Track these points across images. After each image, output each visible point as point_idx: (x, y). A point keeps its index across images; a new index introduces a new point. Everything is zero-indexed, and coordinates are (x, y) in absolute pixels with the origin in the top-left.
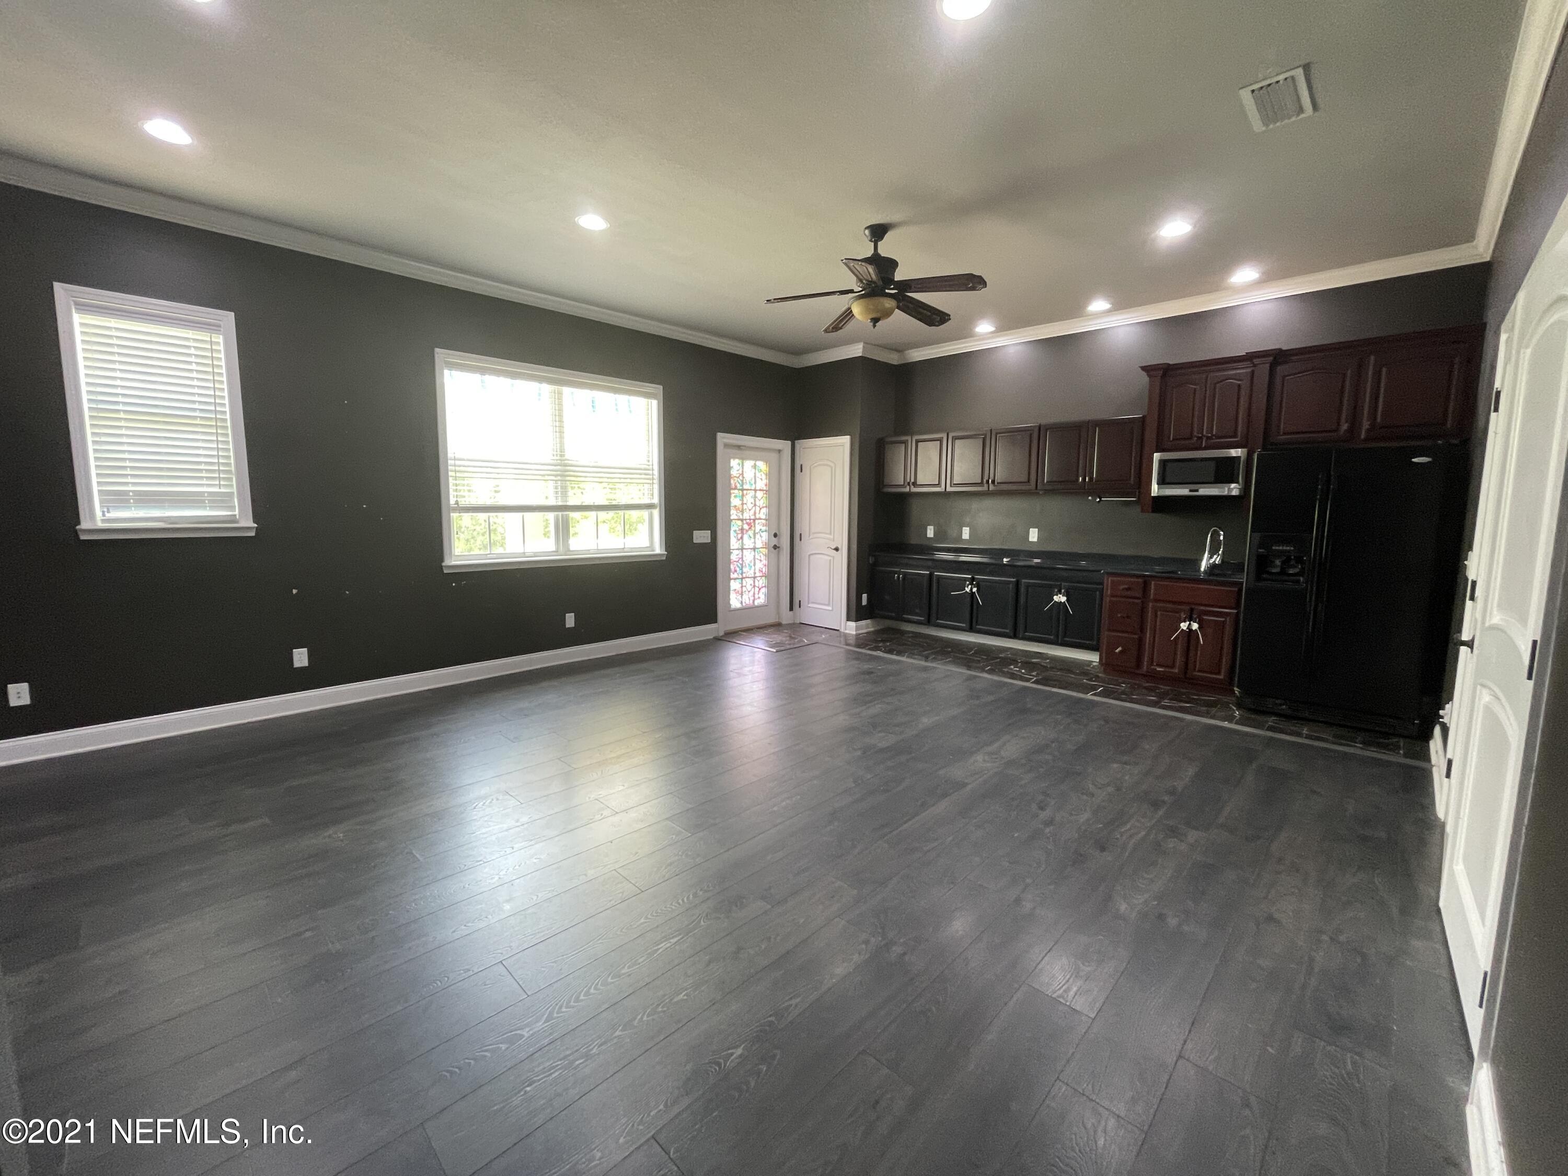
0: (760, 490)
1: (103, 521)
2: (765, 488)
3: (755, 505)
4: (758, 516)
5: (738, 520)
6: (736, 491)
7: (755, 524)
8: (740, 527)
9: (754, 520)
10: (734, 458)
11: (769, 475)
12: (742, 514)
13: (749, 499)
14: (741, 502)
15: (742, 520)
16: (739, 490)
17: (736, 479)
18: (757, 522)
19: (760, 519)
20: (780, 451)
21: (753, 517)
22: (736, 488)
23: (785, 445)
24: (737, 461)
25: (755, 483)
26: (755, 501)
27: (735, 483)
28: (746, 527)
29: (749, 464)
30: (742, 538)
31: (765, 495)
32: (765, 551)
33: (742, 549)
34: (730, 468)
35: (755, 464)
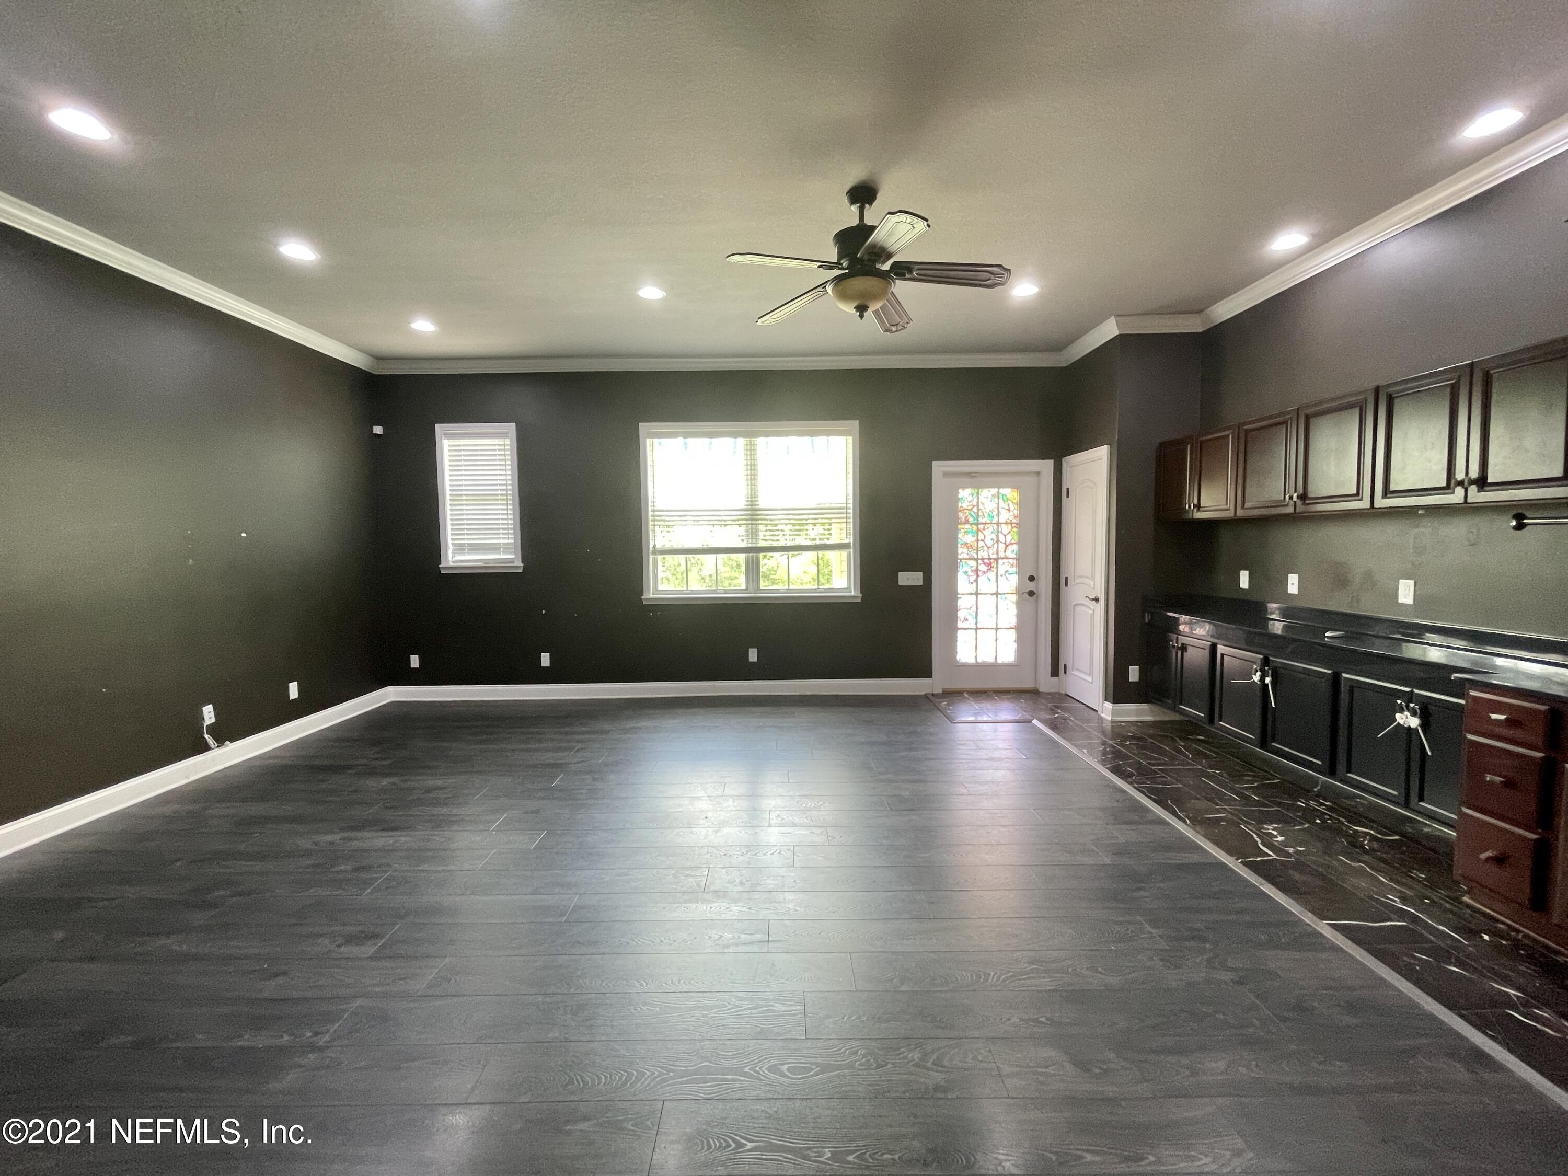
0: (1006, 523)
1: (453, 562)
2: (1014, 521)
3: (998, 541)
4: (1001, 554)
5: (970, 559)
6: (967, 526)
7: (997, 564)
8: (974, 568)
9: (997, 560)
10: (964, 488)
11: (1021, 505)
12: (977, 554)
13: (988, 535)
14: (975, 539)
15: (977, 560)
16: (971, 524)
17: (967, 511)
18: (1000, 562)
19: (1006, 558)
20: (1038, 473)
21: (995, 556)
22: (967, 522)
23: (1047, 466)
24: (969, 491)
25: (998, 515)
26: (997, 536)
27: (966, 517)
28: (983, 568)
29: (987, 494)
30: (976, 581)
31: (1015, 530)
32: (1014, 598)
33: (977, 594)
34: (957, 500)
35: (998, 492)
